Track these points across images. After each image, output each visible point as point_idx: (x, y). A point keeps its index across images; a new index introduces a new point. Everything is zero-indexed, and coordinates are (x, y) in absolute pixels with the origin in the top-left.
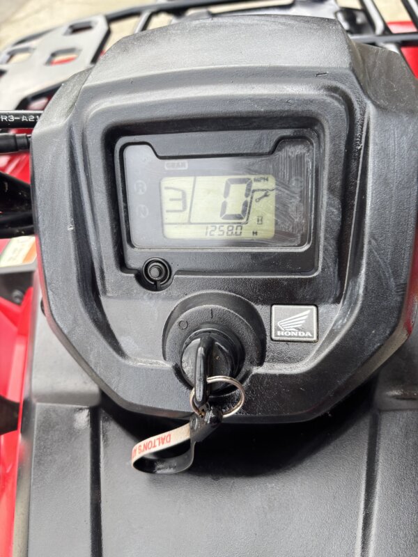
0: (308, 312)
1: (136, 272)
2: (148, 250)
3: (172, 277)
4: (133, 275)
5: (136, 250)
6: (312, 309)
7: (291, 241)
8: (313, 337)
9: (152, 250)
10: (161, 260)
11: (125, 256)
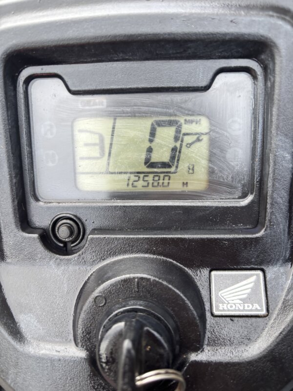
0: (253, 278)
1: (41, 231)
2: (57, 205)
3: (86, 237)
4: (36, 236)
5: (41, 204)
6: (258, 275)
7: (230, 193)
8: (262, 310)
9: (61, 204)
10: (73, 217)
11: (28, 211)
